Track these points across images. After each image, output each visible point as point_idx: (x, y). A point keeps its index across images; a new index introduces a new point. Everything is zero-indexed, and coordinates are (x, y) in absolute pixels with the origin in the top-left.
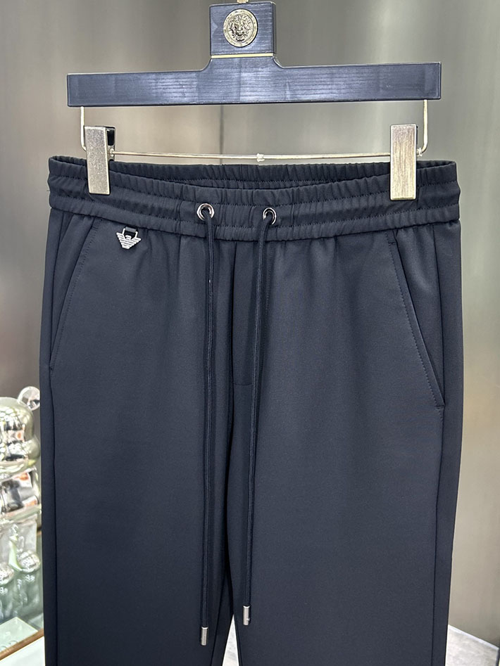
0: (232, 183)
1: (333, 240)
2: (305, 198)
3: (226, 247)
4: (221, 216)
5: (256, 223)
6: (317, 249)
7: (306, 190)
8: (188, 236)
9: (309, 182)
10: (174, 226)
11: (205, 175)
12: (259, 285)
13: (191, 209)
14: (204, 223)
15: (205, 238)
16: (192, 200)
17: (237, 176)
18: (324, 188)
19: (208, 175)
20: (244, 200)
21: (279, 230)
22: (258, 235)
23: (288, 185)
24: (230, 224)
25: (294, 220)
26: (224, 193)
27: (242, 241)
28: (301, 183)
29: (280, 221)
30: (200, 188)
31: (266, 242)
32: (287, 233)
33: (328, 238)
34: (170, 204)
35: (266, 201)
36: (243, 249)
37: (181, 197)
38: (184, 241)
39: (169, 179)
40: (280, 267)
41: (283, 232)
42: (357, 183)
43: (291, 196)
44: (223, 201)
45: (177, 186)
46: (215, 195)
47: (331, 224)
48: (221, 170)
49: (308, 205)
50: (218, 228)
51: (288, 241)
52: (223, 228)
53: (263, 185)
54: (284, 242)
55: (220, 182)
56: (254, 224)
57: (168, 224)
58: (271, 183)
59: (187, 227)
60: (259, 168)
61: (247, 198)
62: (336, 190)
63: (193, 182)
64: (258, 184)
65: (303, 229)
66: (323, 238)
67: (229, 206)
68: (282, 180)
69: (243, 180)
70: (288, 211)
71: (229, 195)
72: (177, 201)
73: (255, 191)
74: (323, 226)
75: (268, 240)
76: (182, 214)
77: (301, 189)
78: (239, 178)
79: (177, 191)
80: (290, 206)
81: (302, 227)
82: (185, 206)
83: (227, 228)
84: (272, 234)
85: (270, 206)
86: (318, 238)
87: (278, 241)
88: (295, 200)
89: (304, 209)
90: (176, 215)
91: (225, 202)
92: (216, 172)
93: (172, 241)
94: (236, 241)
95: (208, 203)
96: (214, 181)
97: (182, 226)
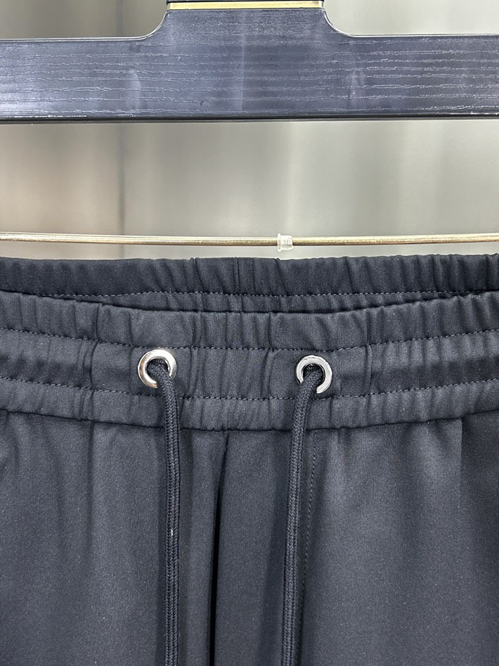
0: (216, 299)
1: (459, 423)
2: (398, 332)
3: (203, 444)
4: (193, 377)
5: (279, 389)
6: (426, 444)
7: (399, 313)
8: (109, 424)
9: (400, 296)
10: (77, 401)
11: (149, 282)
12: (292, 535)
13: (121, 362)
14: (158, 393)
15: (159, 428)
16: (122, 339)
17: (227, 280)
18: (441, 309)
19: (157, 282)
20: (250, 338)
21: (337, 404)
22: (290, 414)
23: (348, 302)
24: (216, 392)
25: (371, 381)
26: (199, 324)
27: (246, 430)
28: (380, 298)
29: (338, 384)
30: (144, 315)
31: (308, 431)
32: (356, 411)
33: (450, 419)
34: (67, 352)
35: (306, 339)
36: (244, 449)
37: (93, 335)
38: (102, 437)
39: (62, 293)
40: (338, 488)
41: (345, 407)
43: (365, 329)
44: (196, 341)
45: (84, 311)
46: (179, 328)
47: (459, 389)
48: (190, 271)
49: (404, 347)
50: (188, 403)
51: (359, 427)
52: (198, 402)
53: (289, 302)
54: (347, 432)
55: (186, 297)
56: (274, 392)
57: (63, 397)
58: (309, 299)
59: (110, 404)
60: (284, 267)
61: (257, 332)
62: (470, 310)
63: (122, 299)
64: (279, 301)
65: (395, 400)
67: (212, 352)
68: (335, 292)
69: (239, 292)
70: (355, 362)
71: (212, 326)
72: (85, 345)
73: (275, 318)
74: (440, 392)
75: (312, 425)
76: (97, 374)
77: (390, 310)
78: (230, 288)
79: (84, 322)
80: (362, 350)
81: (391, 397)
82: (105, 355)
83: (209, 402)
84: (320, 413)
85: (313, 350)
86: (428, 421)
87: (331, 429)
88: (374, 336)
89: (396, 356)
90: (83, 377)
91: (202, 344)
92: (177, 275)
93: (70, 438)
94: (228, 431)
95: (162, 346)
96: (170, 296)
97: (97, 404)
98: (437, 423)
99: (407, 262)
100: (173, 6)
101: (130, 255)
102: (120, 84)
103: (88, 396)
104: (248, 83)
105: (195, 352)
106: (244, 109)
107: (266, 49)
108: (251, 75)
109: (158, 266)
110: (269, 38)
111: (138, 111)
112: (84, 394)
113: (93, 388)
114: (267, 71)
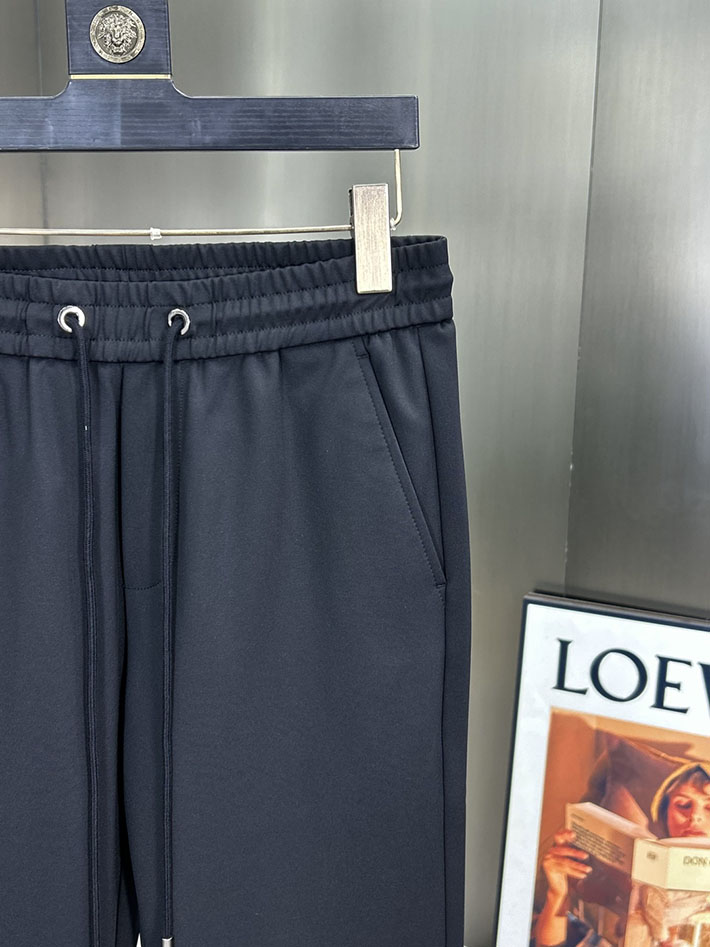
0: (110, 273)
1: (276, 354)
2: (232, 293)
3: (106, 373)
4: (97, 325)
5: (156, 333)
6: (253, 367)
7: (233, 281)
8: (40, 358)
9: (235, 270)
10: (18, 341)
11: (63, 261)
12: (167, 428)
13: (46, 315)
14: (72, 336)
15: (74, 361)
16: (47, 299)
17: (119, 263)
18: (259, 278)
19: (69, 261)
20: (134, 298)
21: (195, 342)
22: (163, 351)
23: (200, 274)
24: (113, 336)
25: (216, 327)
26: (99, 288)
27: (135, 362)
28: (221, 272)
29: (194, 328)
30: (60, 282)
31: (176, 362)
32: (208, 347)
33: (269, 352)
34: (9, 309)
35: (172, 298)
36: (134, 376)
37: (26, 297)
38: (35, 367)
40: (198, 399)
41: (200, 345)
42: (309, 269)
43: (211, 291)
44: (97, 301)
45: (19, 280)
46: (85, 292)
47: (274, 331)
48: (91, 252)
49: (238, 303)
50: (93, 343)
51: (210, 358)
52: (101, 344)
53: (161, 275)
54: (202, 361)
55: (90, 271)
56: (153, 335)
57: (7, 340)
58: (174, 272)
59: (40, 344)
60: (156, 251)
61: (139, 295)
62: (278, 280)
63: (45, 273)
64: (154, 274)
65: (232, 340)
66: (262, 352)
67: (109, 308)
68: (191, 268)
69: (127, 268)
70: (206, 313)
71: (108, 290)
72: (21, 304)
73: (150, 284)
74: (262, 334)
75: (179, 358)
76: (30, 324)
77: (226, 279)
78: (120, 266)
79: (20, 288)
80: (210, 306)
81: (231, 337)
82: (35, 311)
83: (108, 343)
84: (183, 350)
85: (180, 307)
86: (255, 353)
87: (192, 360)
88: (217, 296)
89: (231, 310)
90: (21, 326)
91: (102, 304)
92: (83, 257)
93: (14, 369)
94: (123, 363)
95: (74, 305)
96: (79, 271)
97: (31, 343)
98: (262, 353)
99: (238, 247)
100: (72, 77)
101: (52, 243)
102: (40, 127)
103: (25, 339)
104: (123, 128)
105: (97, 308)
106: (122, 143)
107: (136, 105)
108: (125, 122)
109: (69, 250)
110: (136, 98)
111: (52, 146)
112: (22, 338)
113: (28, 334)
114: (137, 120)
